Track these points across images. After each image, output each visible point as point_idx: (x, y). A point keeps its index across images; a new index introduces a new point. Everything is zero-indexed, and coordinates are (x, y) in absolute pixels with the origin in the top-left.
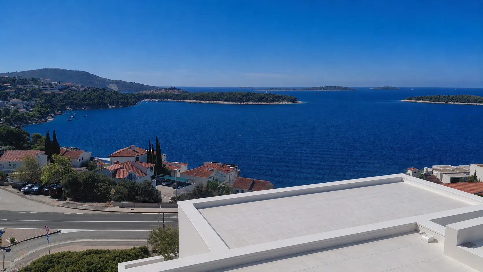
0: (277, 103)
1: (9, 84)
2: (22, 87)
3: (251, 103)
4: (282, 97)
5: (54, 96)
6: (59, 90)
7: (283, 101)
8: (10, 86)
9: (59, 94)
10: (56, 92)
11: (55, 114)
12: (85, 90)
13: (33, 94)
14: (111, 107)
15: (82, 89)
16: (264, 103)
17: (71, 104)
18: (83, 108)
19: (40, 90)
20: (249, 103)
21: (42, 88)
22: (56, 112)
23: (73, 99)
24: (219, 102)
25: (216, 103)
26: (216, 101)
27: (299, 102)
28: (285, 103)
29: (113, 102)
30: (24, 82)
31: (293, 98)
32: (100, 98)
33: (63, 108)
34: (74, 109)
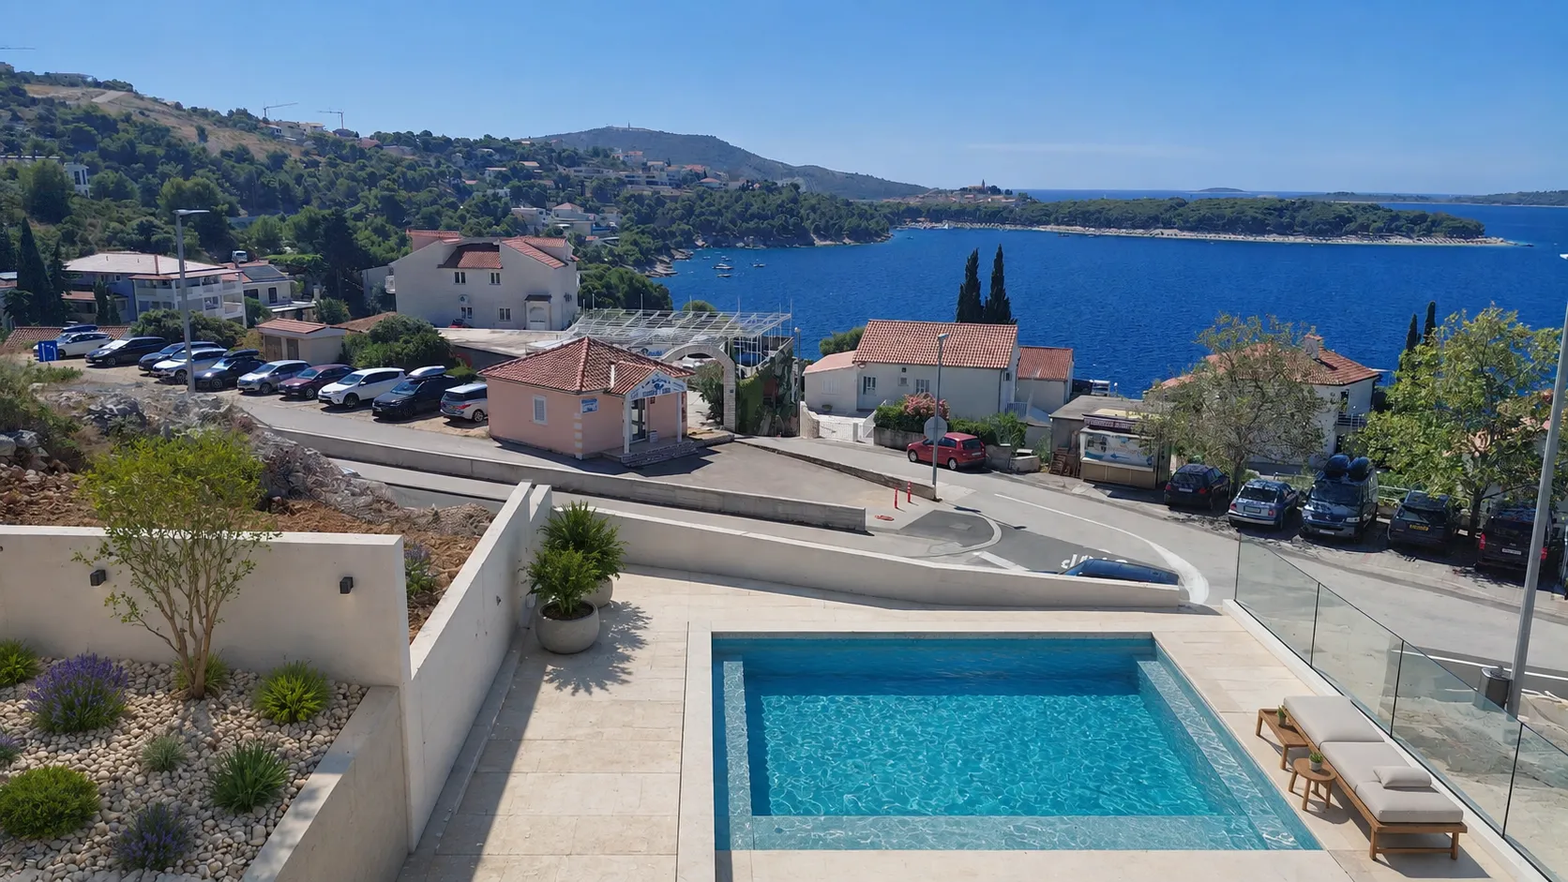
0: (1406, 241)
1: (535, 164)
2: (571, 172)
3: (1300, 240)
4: (1423, 218)
5: (660, 201)
6: (670, 185)
7: (1428, 233)
8: (539, 168)
9: (674, 199)
10: (666, 191)
11: (672, 257)
12: (743, 189)
13: (604, 194)
14: (818, 242)
15: (734, 185)
16: (1353, 241)
17: (705, 228)
18: (741, 244)
19: (621, 183)
20: (1291, 239)
21: (627, 177)
22: (673, 252)
23: (712, 213)
24: (1168, 233)
25: (1161, 236)
26: (1158, 231)
27: (1496, 242)
28: (1438, 241)
29: (827, 228)
30: (574, 160)
31: (1471, 222)
32: (791, 212)
33: (688, 242)
34: (717, 244)
